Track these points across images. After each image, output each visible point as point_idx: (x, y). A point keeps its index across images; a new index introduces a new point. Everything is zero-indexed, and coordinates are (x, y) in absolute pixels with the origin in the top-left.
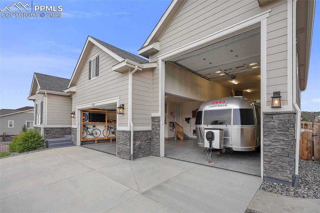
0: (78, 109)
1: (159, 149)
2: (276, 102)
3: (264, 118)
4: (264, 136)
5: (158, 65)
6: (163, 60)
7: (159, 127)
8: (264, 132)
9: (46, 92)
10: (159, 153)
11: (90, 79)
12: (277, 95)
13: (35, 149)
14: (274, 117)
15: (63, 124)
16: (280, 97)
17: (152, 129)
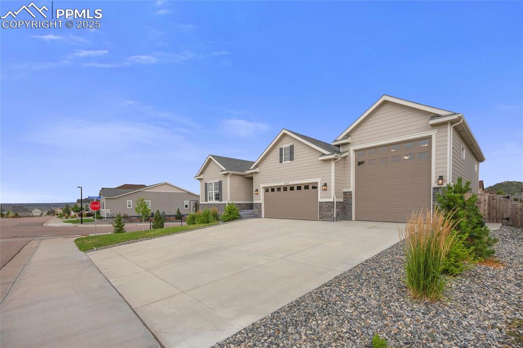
0: (263, 187)
1: (351, 215)
2: (440, 181)
3: (433, 190)
4: (433, 200)
5: (350, 153)
6: (354, 150)
7: (351, 199)
8: (433, 198)
9: (231, 172)
10: (351, 218)
11: (281, 162)
12: (441, 178)
13: (236, 219)
14: (439, 189)
15: (240, 200)
16: (442, 179)
17: (344, 200)
